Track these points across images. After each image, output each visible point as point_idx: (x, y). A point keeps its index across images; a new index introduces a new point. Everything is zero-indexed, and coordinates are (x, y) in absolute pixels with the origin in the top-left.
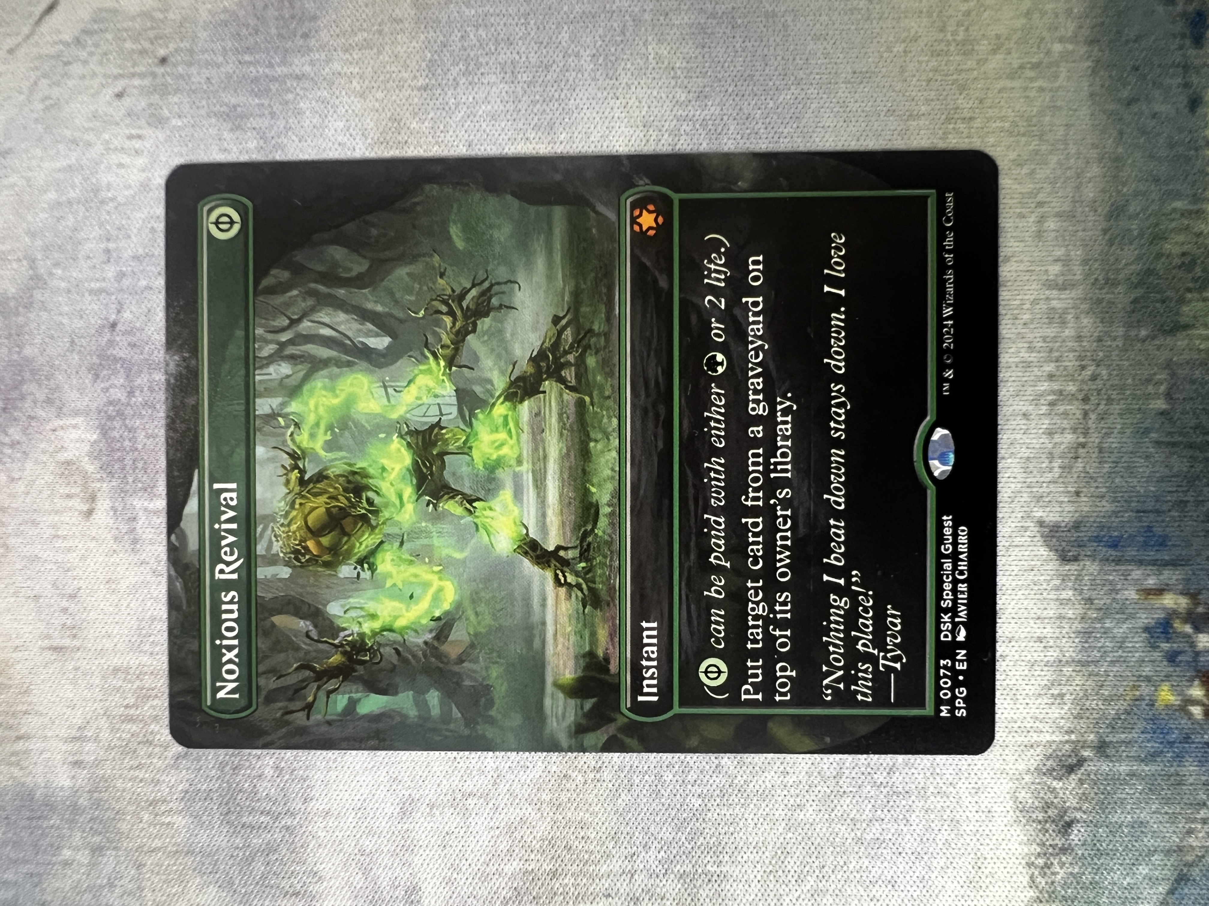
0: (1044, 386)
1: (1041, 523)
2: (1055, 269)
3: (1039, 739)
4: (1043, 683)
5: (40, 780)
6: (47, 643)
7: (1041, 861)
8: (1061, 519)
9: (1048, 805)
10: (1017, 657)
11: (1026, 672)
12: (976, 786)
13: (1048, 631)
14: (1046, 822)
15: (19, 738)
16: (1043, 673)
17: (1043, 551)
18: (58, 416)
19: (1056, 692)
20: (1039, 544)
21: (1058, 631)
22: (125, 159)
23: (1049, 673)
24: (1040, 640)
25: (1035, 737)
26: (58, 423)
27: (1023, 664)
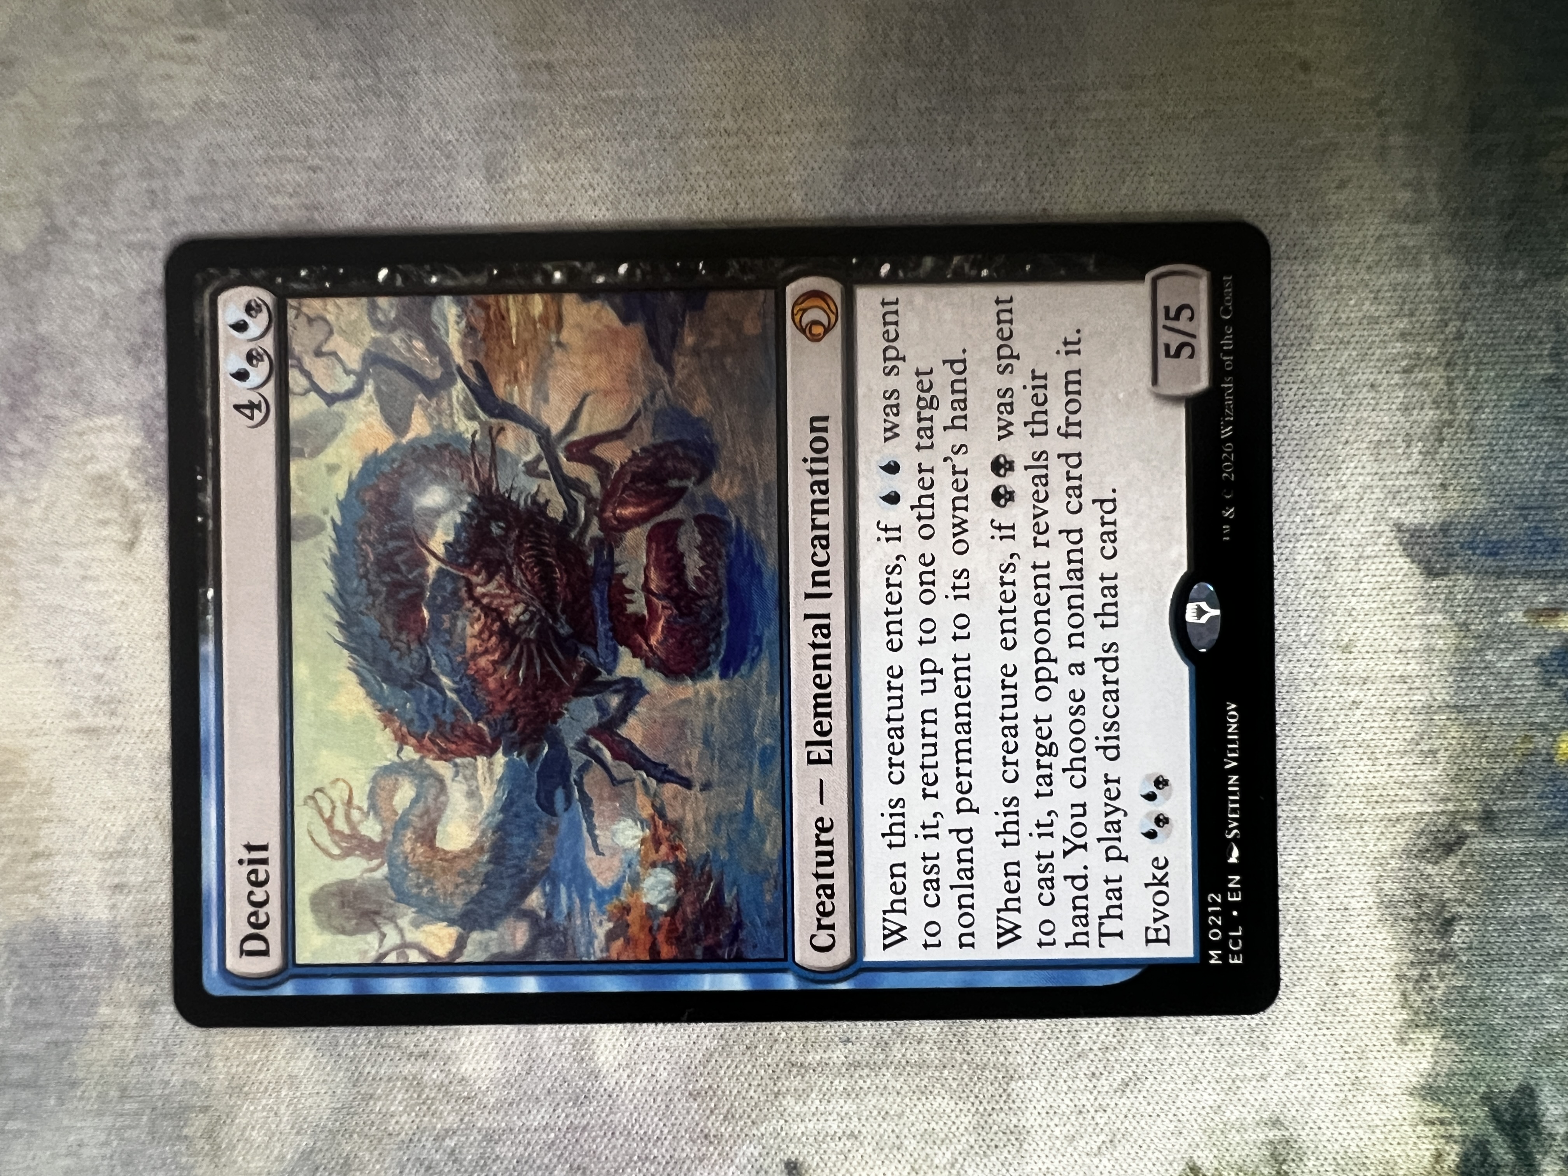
0: (1398, 347)
1: (1399, 527)
2: (1405, 196)
3: (1406, 811)
4: (1408, 737)
5: (67, 912)
6: (74, 724)
7: (1415, 973)
8: (1424, 521)
9: (1420, 898)
10: (1374, 703)
11: (1387, 722)
12: (1328, 875)
13: (1413, 667)
14: (1420, 920)
15: (36, 856)
16: (1408, 724)
17: (1403, 563)
18: (87, 415)
19: (1426, 748)
20: (1397, 554)
21: (1426, 667)
22: (175, 69)
23: (1416, 723)
24: (1403, 679)
25: (1402, 808)
26: (84, 423)
27: (1383, 712)
